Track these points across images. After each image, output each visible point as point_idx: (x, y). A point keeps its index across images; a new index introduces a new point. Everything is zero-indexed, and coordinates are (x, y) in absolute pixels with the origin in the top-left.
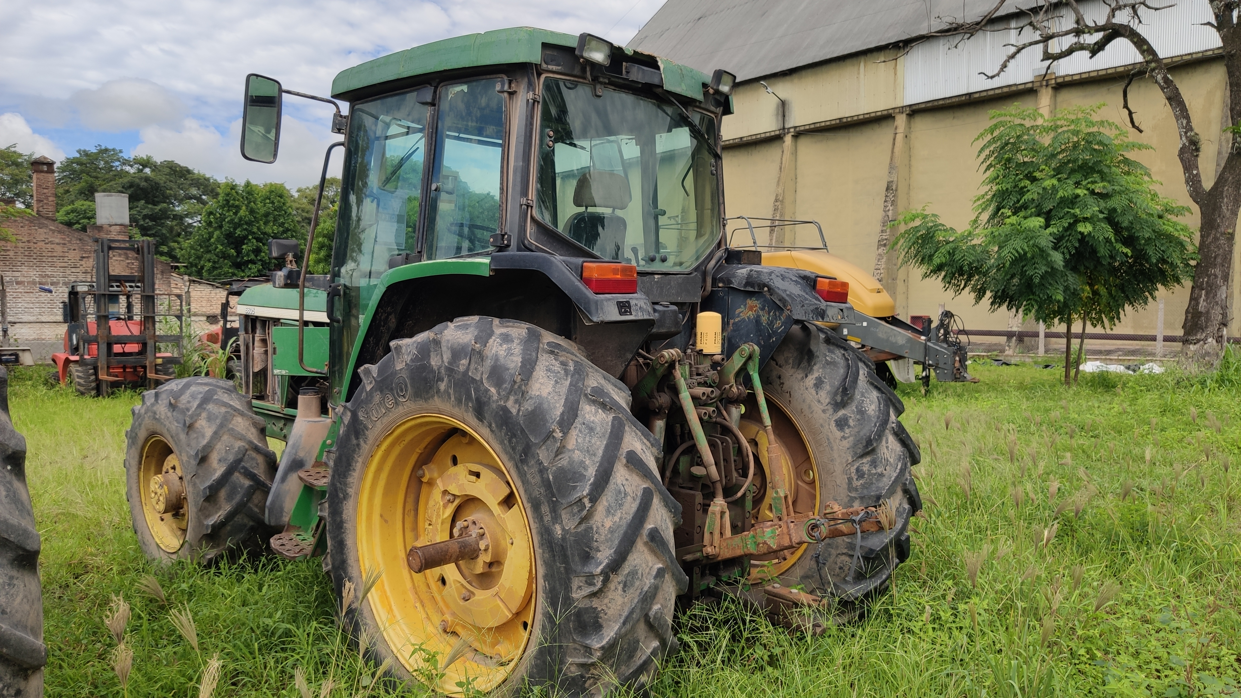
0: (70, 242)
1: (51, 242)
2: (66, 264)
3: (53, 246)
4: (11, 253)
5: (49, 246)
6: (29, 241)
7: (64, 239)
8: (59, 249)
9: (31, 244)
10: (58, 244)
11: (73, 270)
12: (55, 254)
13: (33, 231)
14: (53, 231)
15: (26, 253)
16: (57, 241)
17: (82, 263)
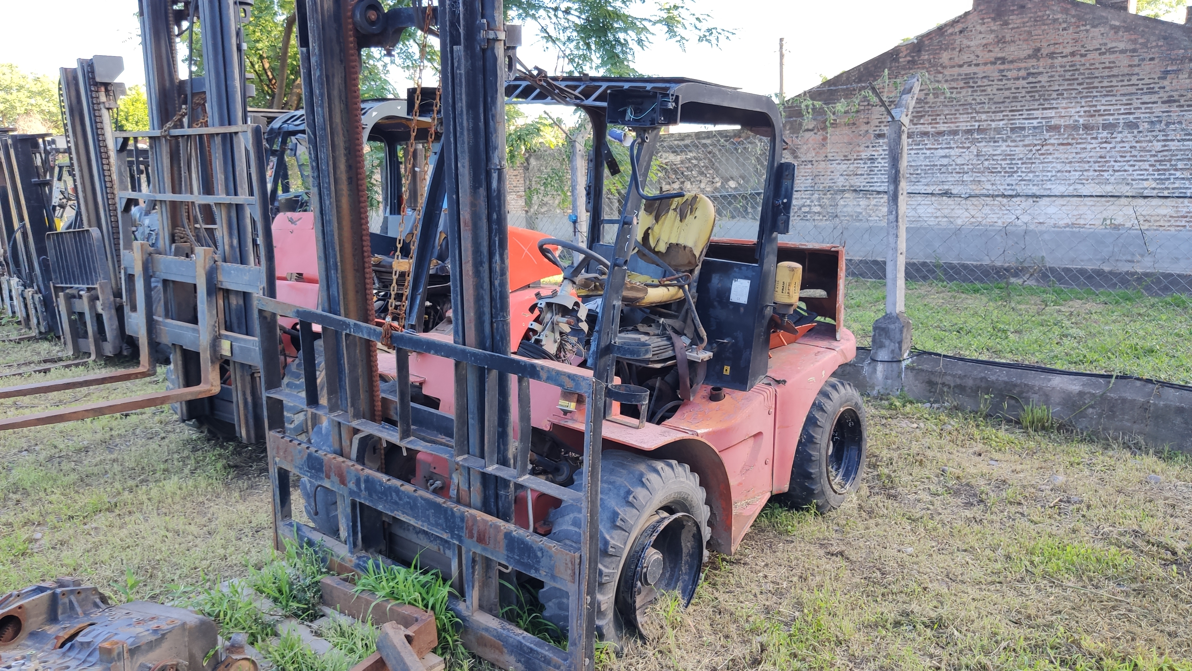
0: (1144, 45)
1: (1111, 51)
2: (1133, 89)
3: (1112, 57)
4: (1044, 79)
5: (1108, 58)
6: (1073, 54)
7: (1135, 42)
8: (1123, 61)
9: (1078, 58)
10: (1123, 52)
11: (1146, 98)
12: (1115, 71)
13: (1082, 35)
14: (1116, 29)
15: (1068, 75)
16: (1122, 46)
17: (1166, 83)
